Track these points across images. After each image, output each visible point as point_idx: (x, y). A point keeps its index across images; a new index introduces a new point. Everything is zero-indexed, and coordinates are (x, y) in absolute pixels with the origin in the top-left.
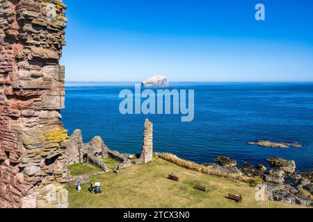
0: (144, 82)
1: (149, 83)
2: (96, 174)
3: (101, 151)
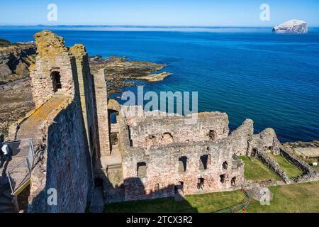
0: (275, 28)
1: (281, 29)
2: (275, 185)
3: (271, 145)
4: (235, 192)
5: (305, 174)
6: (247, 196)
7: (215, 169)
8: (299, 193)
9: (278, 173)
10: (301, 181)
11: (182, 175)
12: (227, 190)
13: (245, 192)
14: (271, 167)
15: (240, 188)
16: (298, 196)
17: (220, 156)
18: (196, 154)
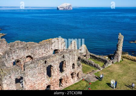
1: (61, 8)
2: (96, 72)
3: (85, 54)
4: (80, 82)
5: (106, 63)
6: (87, 82)
7: (68, 70)
8: (108, 72)
9: (95, 66)
10: (106, 67)
11: (50, 80)
12: (76, 82)
13: (85, 80)
14: (90, 64)
15: (82, 79)
16: (108, 74)
17: (71, 61)
18: (57, 62)
